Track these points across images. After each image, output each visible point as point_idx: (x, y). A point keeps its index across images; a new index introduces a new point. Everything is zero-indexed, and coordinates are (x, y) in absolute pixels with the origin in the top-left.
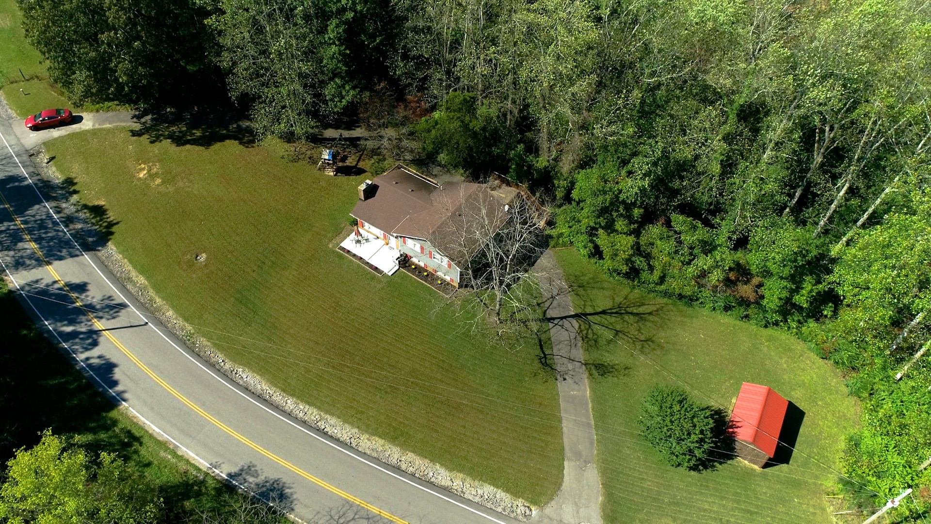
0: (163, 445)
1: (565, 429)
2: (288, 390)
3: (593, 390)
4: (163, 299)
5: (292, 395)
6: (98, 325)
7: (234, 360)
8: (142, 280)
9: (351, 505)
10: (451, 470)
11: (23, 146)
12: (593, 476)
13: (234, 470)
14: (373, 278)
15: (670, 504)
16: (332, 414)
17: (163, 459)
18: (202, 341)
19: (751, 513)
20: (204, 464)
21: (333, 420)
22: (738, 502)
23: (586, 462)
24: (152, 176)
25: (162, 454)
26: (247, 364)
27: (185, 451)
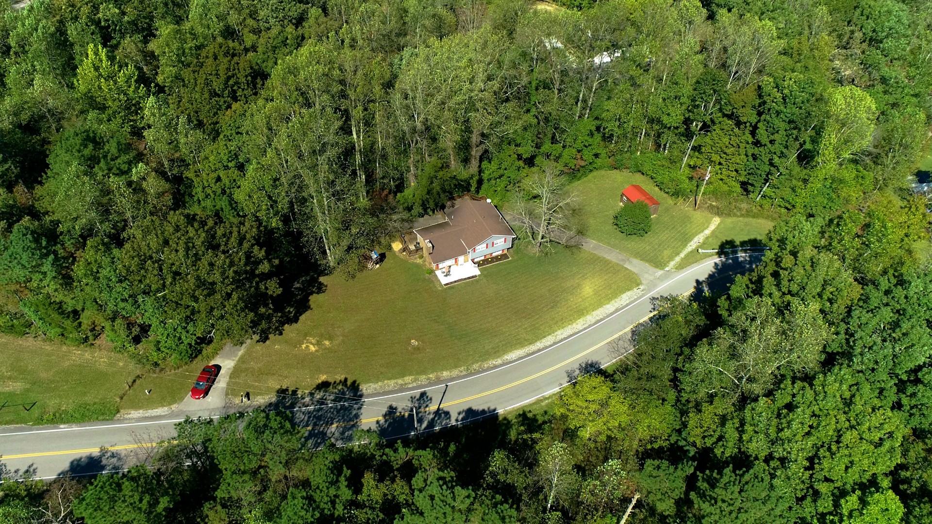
0: (538, 401)
1: (609, 258)
2: (531, 343)
3: (593, 239)
4: (432, 372)
5: (536, 341)
6: (433, 407)
7: (499, 357)
8: (408, 379)
9: (610, 342)
10: (609, 303)
11: (218, 408)
12: (636, 261)
13: (567, 379)
14: (477, 281)
15: (659, 246)
16: (556, 331)
17: (547, 405)
18: (476, 366)
19: (673, 228)
20: (557, 390)
21: (559, 332)
22: (667, 228)
23: (628, 260)
24: (318, 343)
25: (543, 404)
26: (505, 352)
27: (547, 393)
